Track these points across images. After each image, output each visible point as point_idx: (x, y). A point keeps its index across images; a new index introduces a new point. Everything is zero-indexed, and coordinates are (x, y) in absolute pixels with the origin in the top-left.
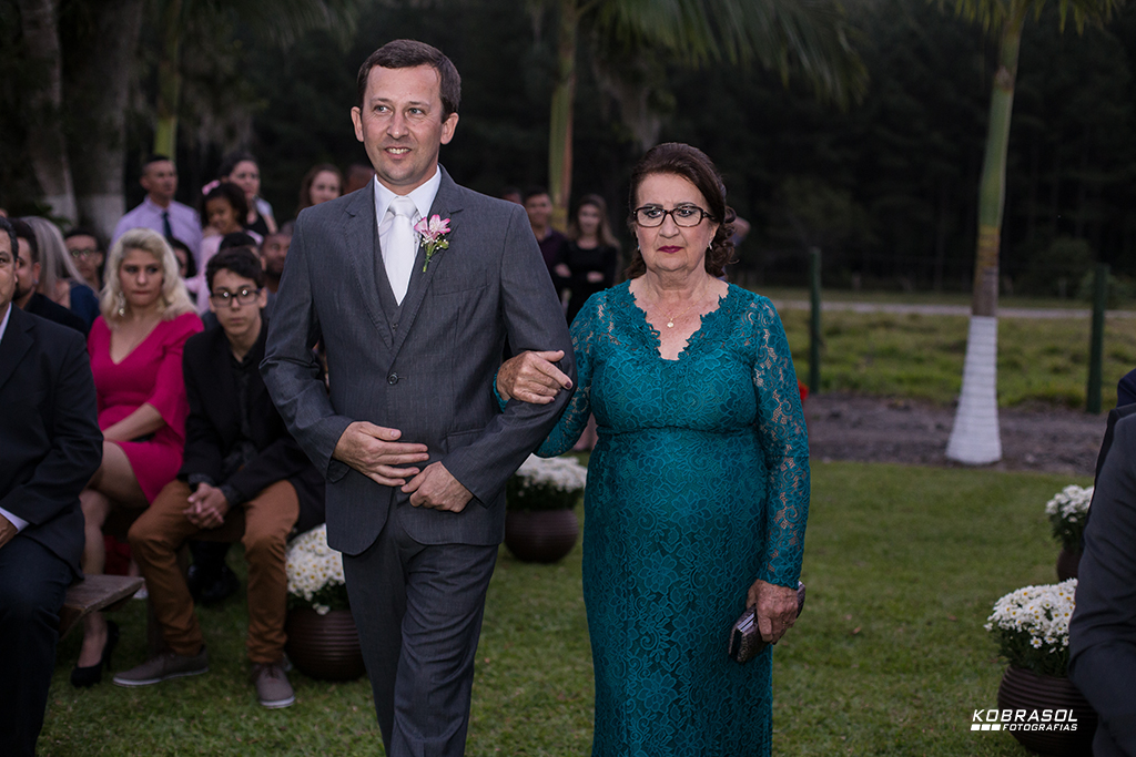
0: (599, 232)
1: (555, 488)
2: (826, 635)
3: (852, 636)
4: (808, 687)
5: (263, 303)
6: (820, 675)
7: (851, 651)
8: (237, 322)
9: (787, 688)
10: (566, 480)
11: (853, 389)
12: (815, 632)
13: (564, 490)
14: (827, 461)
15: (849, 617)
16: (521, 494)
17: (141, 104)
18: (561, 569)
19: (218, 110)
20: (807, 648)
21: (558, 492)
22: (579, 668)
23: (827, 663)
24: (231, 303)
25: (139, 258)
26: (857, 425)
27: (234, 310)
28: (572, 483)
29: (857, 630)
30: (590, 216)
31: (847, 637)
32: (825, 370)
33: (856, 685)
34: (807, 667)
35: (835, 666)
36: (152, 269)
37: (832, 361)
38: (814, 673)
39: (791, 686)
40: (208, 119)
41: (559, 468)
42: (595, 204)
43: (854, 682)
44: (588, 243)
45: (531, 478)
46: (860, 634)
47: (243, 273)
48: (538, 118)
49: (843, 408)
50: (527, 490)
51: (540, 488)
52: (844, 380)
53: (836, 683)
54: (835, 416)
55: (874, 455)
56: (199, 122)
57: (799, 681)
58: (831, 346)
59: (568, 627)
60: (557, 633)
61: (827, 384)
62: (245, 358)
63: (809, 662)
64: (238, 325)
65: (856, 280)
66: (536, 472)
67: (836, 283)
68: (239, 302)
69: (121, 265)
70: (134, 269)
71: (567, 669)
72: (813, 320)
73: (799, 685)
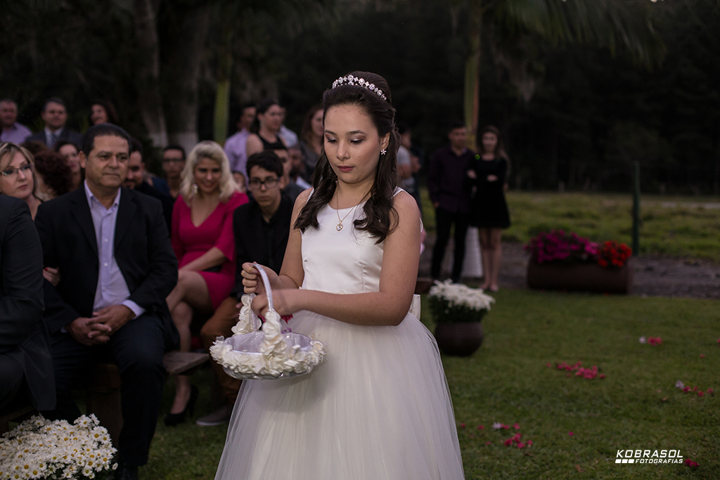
0: (496, 151)
1: (469, 308)
2: (644, 402)
3: (661, 402)
4: (633, 432)
5: (282, 186)
6: (641, 425)
7: (661, 412)
8: (265, 199)
9: (619, 433)
10: (476, 302)
11: (661, 253)
12: (637, 400)
13: (474, 310)
14: (644, 296)
15: (659, 391)
16: (447, 312)
17: (208, 75)
18: (472, 360)
19: (256, 79)
20: (632, 410)
21: (470, 311)
22: (484, 420)
23: (645, 419)
24: (260, 187)
25: (207, 163)
26: (664, 274)
27: (263, 191)
28: (479, 305)
29: (665, 399)
30: (491, 139)
31: (658, 403)
32: (642, 241)
33: (664, 432)
34: (632, 421)
35: (651, 421)
36: (215, 171)
37: (647, 236)
38: (637, 425)
39: (621, 432)
40: (250, 85)
41: (471, 295)
42: (493, 132)
43: (663, 430)
44: (489, 157)
45: (453, 302)
46: (667, 402)
47: (268, 168)
48: (458, 86)
49: (655, 264)
50: (450, 309)
51: (459, 308)
52: (655, 247)
53: (651, 431)
54: (650, 269)
55: (676, 293)
56: (244, 87)
57: (627, 429)
58: (646, 227)
59: (477, 395)
60: (470, 399)
61: (644, 250)
62: (271, 220)
63: (633, 418)
64: (265, 201)
65: (662, 188)
66: (456, 298)
67: (650, 189)
68: (266, 187)
69: (195, 167)
70: (204, 170)
71: (476, 420)
72: (635, 211)
73: (626, 432)
